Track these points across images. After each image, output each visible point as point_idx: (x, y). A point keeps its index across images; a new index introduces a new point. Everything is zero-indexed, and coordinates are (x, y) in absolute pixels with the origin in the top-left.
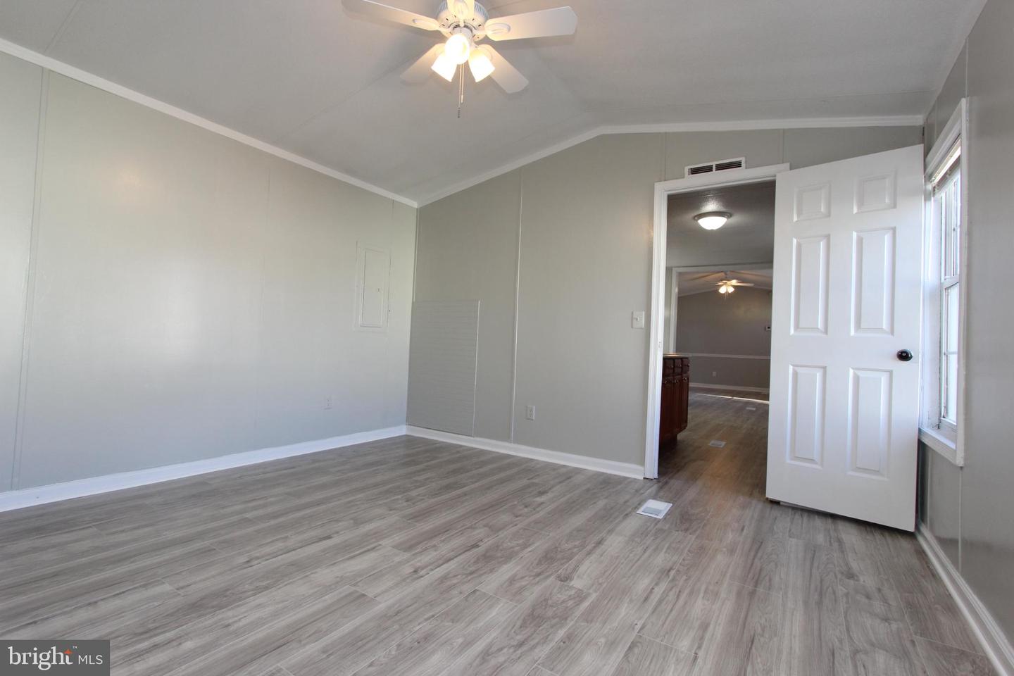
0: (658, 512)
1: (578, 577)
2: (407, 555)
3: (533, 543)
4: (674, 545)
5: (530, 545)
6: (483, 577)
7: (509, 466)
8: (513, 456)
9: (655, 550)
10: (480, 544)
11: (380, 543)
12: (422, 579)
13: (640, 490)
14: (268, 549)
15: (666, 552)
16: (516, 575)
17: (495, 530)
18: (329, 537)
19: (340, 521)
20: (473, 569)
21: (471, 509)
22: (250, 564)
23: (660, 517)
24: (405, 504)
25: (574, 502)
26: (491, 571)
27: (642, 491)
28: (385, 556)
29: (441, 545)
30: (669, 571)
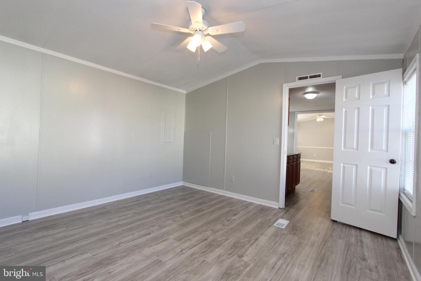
0: (283, 225)
1: (246, 256)
2: (179, 243)
3: (229, 239)
4: (288, 242)
5: (228, 240)
6: (208, 254)
7: (223, 201)
8: (225, 196)
9: (280, 244)
10: (208, 238)
11: (169, 237)
12: (184, 254)
13: (276, 214)
14: (126, 239)
15: (284, 245)
16: (221, 254)
17: (214, 232)
18: (150, 234)
19: (155, 226)
20: (204, 250)
21: (206, 222)
22: (120, 245)
23: (284, 227)
24: (180, 219)
25: (248, 219)
26: (211, 252)
27: (277, 215)
28: (170, 243)
29: (193, 239)
30: (285, 254)
